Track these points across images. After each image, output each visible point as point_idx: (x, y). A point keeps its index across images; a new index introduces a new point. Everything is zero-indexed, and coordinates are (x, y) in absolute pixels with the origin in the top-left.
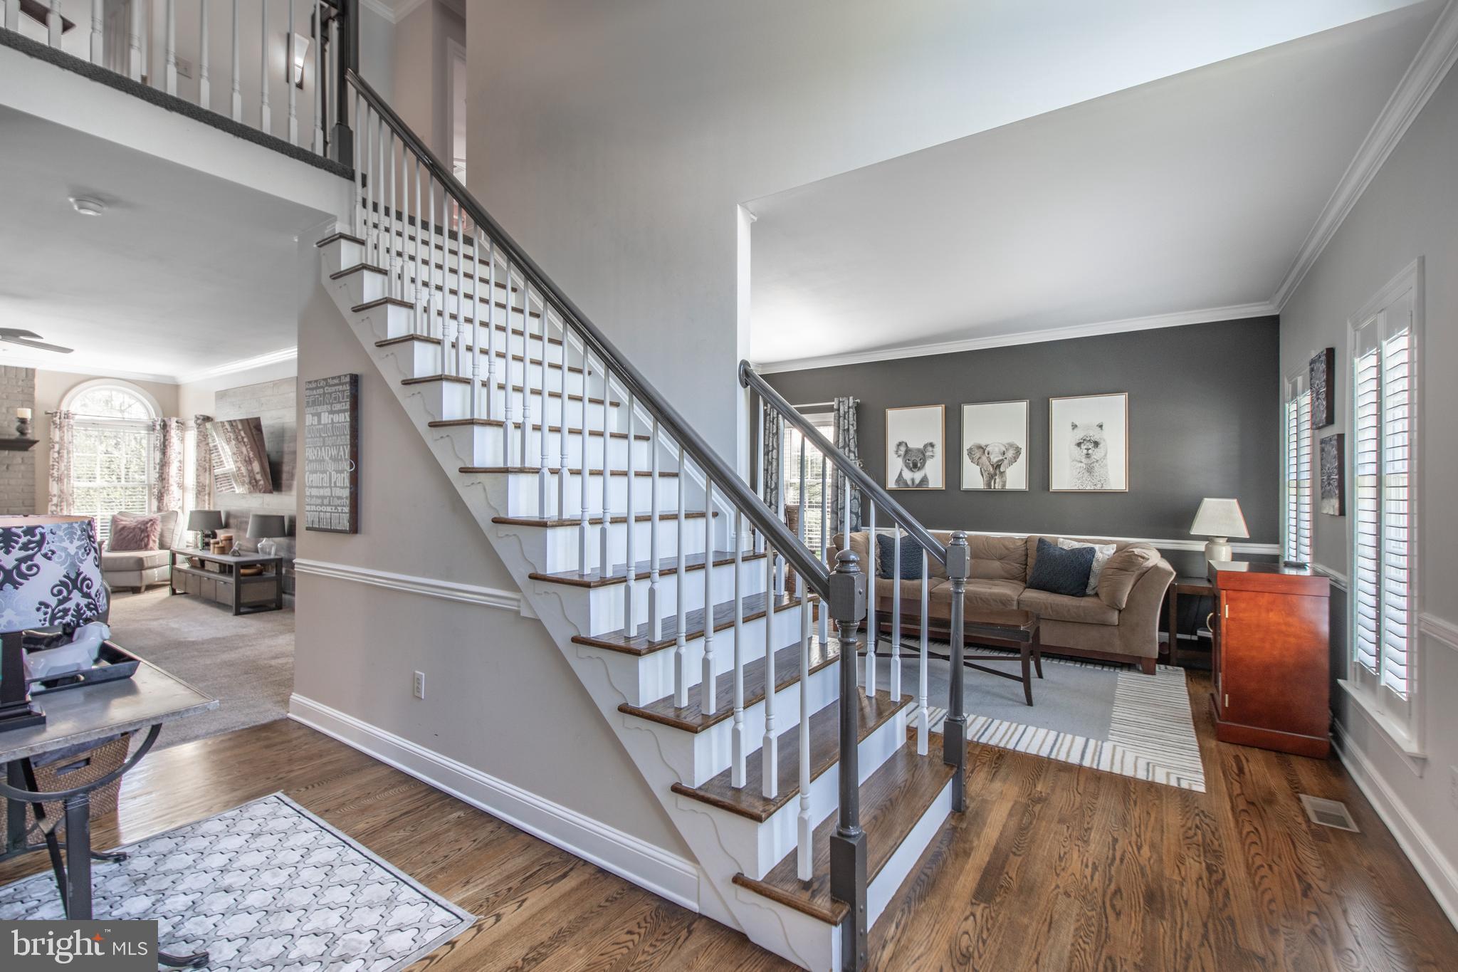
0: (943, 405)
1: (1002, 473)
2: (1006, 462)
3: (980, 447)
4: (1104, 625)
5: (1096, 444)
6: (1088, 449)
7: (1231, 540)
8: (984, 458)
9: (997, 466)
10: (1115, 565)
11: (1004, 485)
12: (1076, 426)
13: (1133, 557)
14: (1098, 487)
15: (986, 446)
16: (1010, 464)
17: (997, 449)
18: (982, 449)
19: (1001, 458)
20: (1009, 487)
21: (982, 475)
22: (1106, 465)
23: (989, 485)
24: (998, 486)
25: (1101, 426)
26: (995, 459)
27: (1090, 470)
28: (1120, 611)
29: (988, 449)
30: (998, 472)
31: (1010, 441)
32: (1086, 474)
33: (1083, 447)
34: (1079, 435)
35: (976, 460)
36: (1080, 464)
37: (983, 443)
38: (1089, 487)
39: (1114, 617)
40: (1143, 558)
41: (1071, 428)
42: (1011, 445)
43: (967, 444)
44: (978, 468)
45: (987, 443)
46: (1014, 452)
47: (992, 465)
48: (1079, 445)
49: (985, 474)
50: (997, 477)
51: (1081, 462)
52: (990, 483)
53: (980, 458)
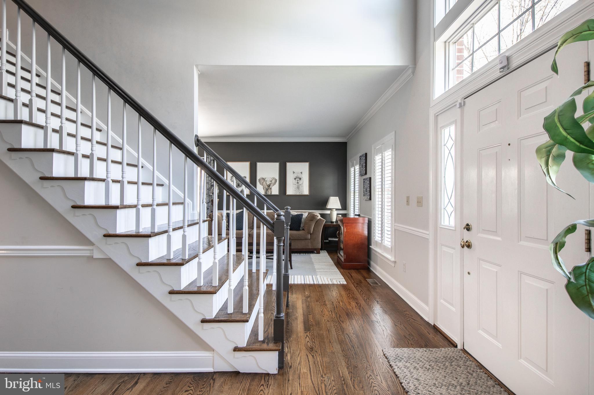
0: (250, 162)
1: (271, 189)
2: (272, 184)
3: (263, 179)
4: (306, 239)
5: (300, 179)
6: (298, 181)
7: (337, 210)
8: (264, 183)
9: (269, 186)
10: (310, 219)
11: (271, 193)
12: (294, 172)
13: (315, 216)
14: (301, 194)
15: (265, 178)
16: (273, 185)
17: (269, 180)
18: (264, 179)
19: (270, 183)
20: (273, 193)
22: (303, 186)
23: (266, 193)
24: (269, 193)
25: (302, 173)
26: (268, 184)
27: (298, 188)
28: (311, 234)
29: (266, 179)
30: (269, 188)
31: (273, 177)
32: (297, 189)
33: (296, 180)
34: (295, 175)
35: (261, 184)
36: (296, 186)
37: (264, 177)
38: (298, 194)
39: (309, 236)
40: (317, 216)
41: (293, 173)
42: (274, 178)
43: (258, 178)
44: (262, 186)
45: (266, 177)
46: (275, 181)
47: (267, 185)
48: (295, 179)
49: (265, 189)
50: (269, 190)
51: (296, 185)
52: (267, 192)
53: (263, 183)
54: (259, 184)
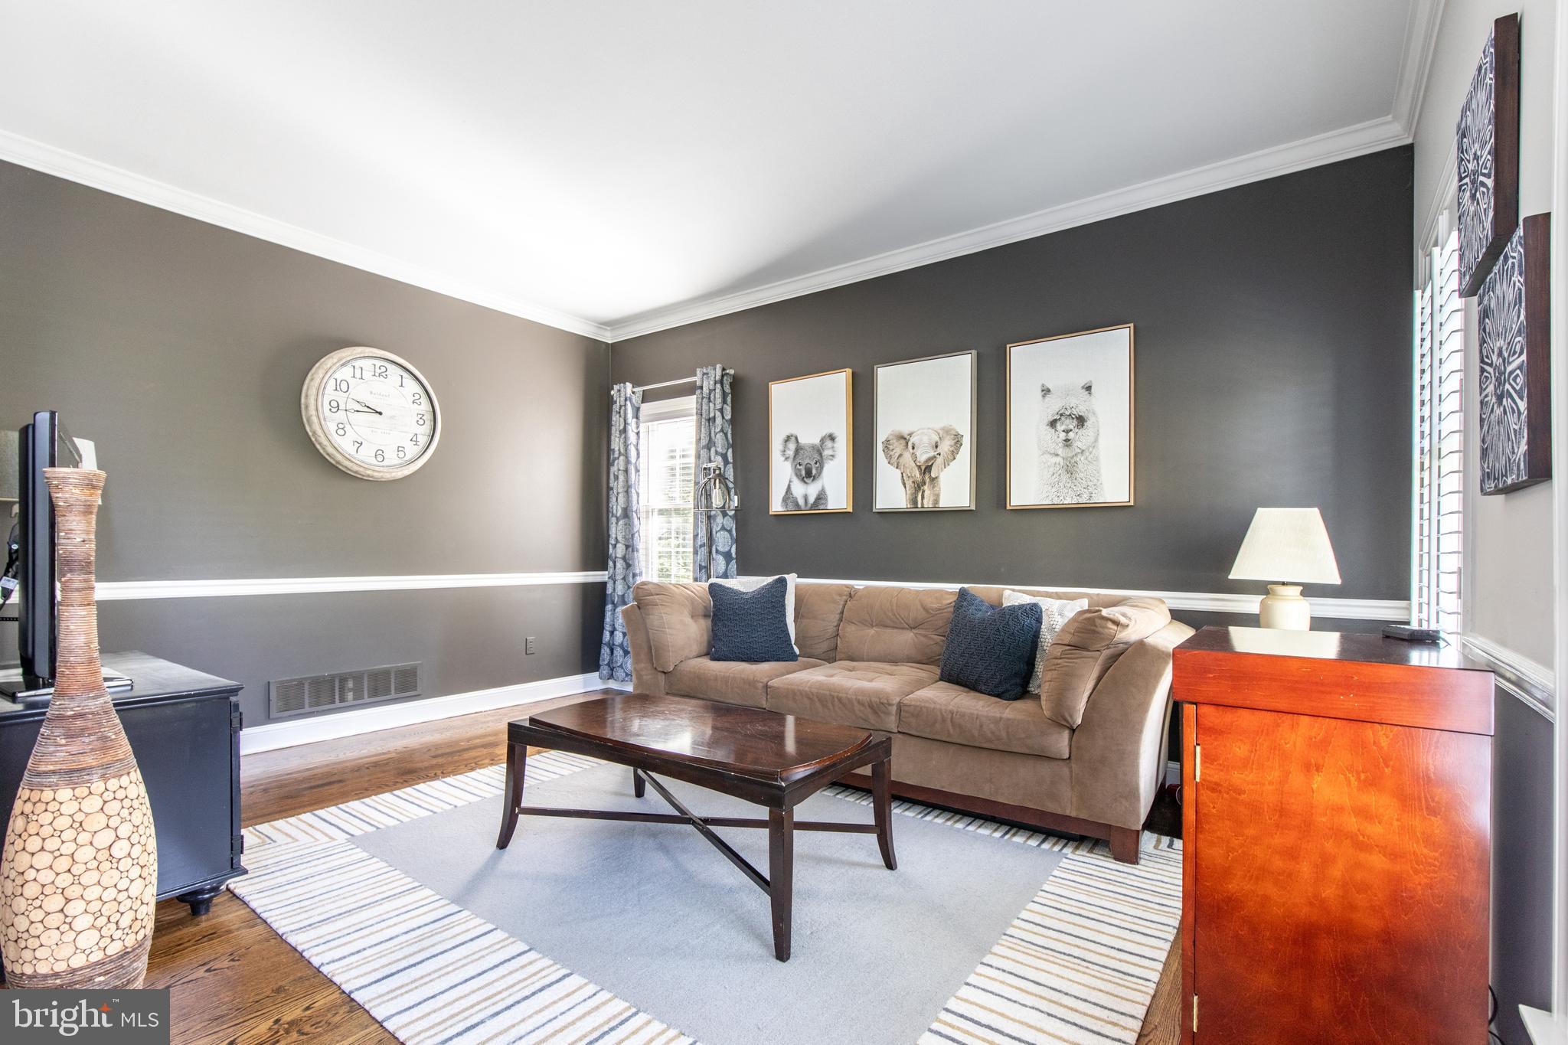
0: (849, 370)
1: (934, 481)
2: (940, 460)
3: (901, 438)
4: (1042, 757)
5: (1081, 420)
6: (1067, 431)
8: (907, 456)
9: (927, 469)
11: (936, 501)
12: (1049, 390)
14: (1084, 499)
15: (910, 435)
16: (946, 464)
17: (925, 439)
18: (903, 439)
19: (932, 454)
20: (945, 503)
21: (904, 484)
22: (1097, 459)
23: (914, 501)
24: (928, 504)
25: (1088, 388)
26: (922, 458)
27: (1070, 469)
28: (1073, 731)
29: (912, 440)
30: (927, 479)
32: (1065, 477)
33: (1060, 427)
34: (1054, 405)
35: (894, 460)
36: (1059, 460)
37: (905, 432)
38: (1069, 499)
39: (1062, 743)
41: (1040, 394)
42: (947, 431)
43: (882, 434)
44: (898, 472)
46: (953, 442)
47: (919, 467)
48: (1053, 424)
49: (909, 483)
50: (926, 487)
51: (1057, 455)
52: (916, 497)
53: (900, 455)
54: (886, 461)
